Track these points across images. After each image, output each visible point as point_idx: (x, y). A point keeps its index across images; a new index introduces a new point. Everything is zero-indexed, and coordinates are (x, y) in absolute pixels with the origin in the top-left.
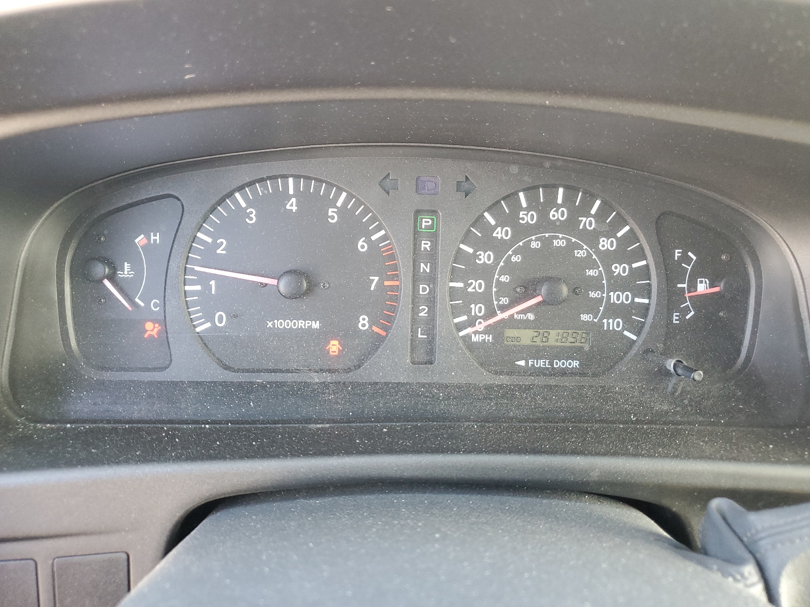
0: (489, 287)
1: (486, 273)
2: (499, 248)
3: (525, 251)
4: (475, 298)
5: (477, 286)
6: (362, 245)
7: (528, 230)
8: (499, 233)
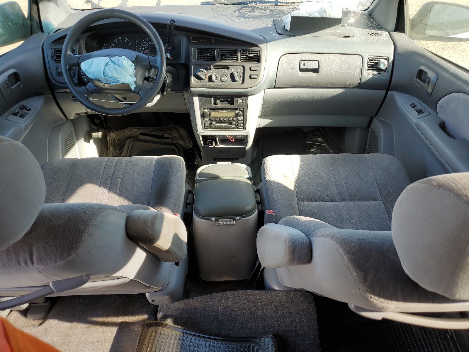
0: (144, 49)
1: (144, 47)
2: (145, 44)
3: (148, 44)
4: (143, 50)
5: (143, 49)
6: (129, 44)
7: (148, 42)
8: (145, 42)
